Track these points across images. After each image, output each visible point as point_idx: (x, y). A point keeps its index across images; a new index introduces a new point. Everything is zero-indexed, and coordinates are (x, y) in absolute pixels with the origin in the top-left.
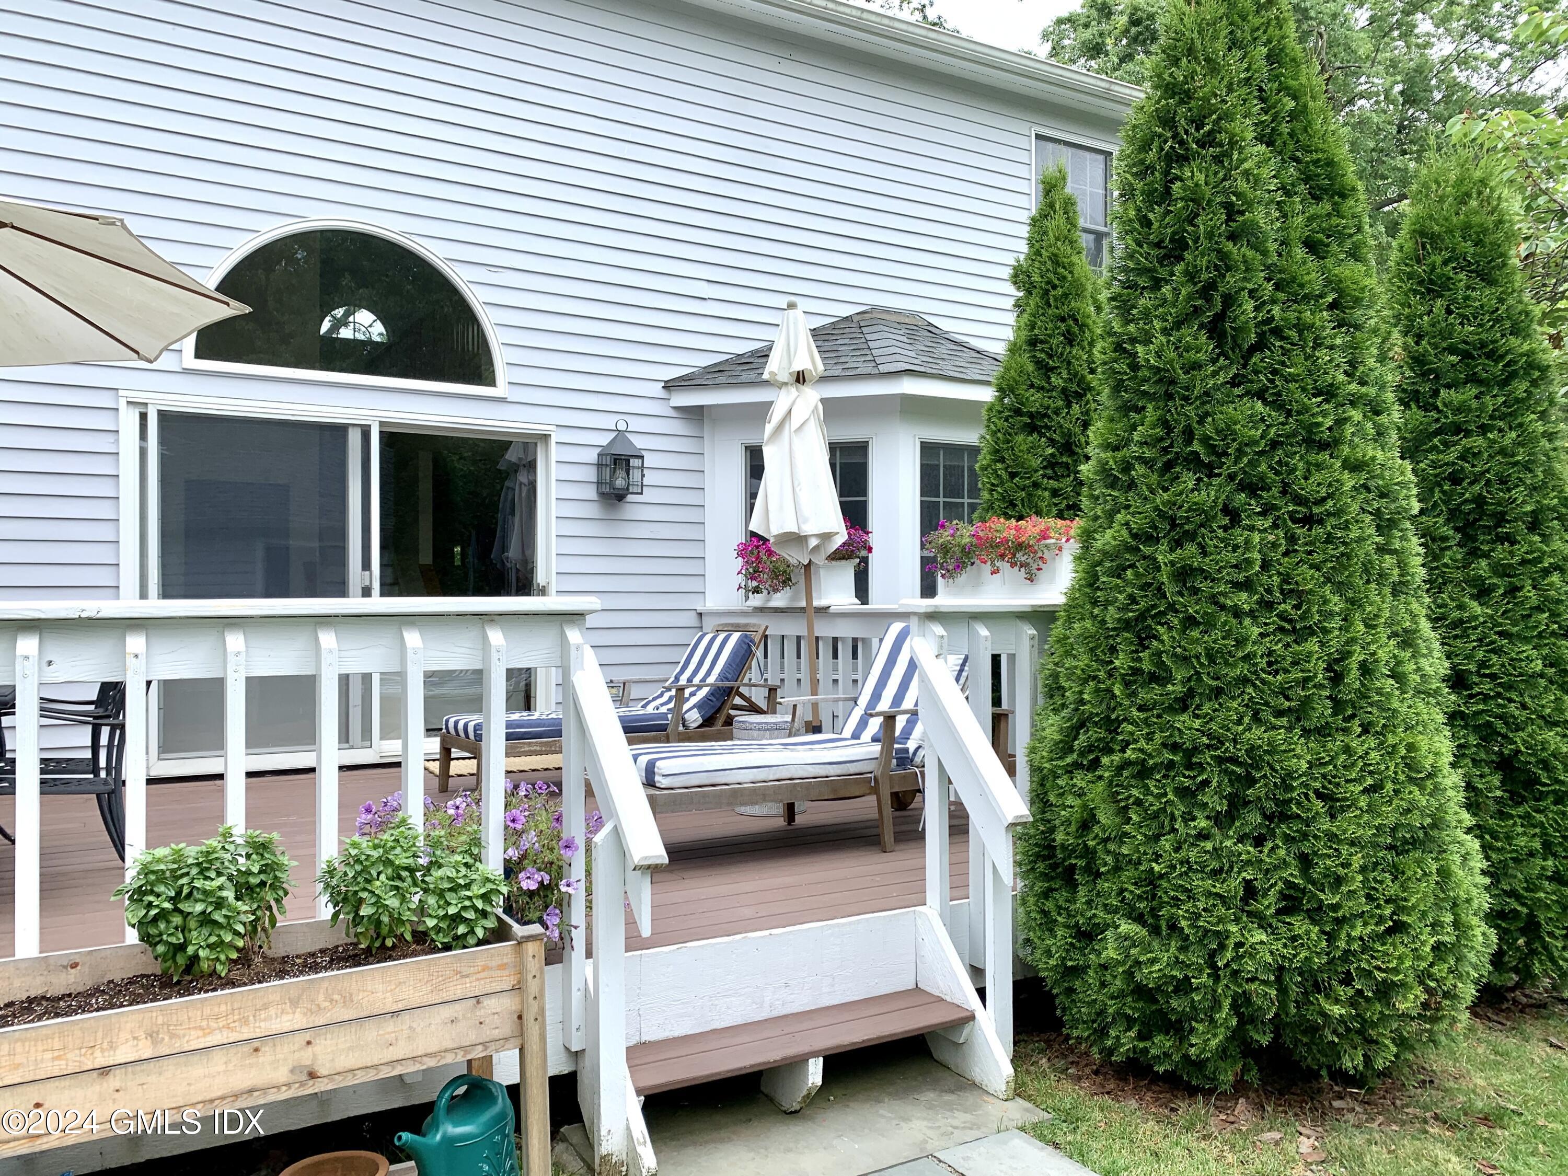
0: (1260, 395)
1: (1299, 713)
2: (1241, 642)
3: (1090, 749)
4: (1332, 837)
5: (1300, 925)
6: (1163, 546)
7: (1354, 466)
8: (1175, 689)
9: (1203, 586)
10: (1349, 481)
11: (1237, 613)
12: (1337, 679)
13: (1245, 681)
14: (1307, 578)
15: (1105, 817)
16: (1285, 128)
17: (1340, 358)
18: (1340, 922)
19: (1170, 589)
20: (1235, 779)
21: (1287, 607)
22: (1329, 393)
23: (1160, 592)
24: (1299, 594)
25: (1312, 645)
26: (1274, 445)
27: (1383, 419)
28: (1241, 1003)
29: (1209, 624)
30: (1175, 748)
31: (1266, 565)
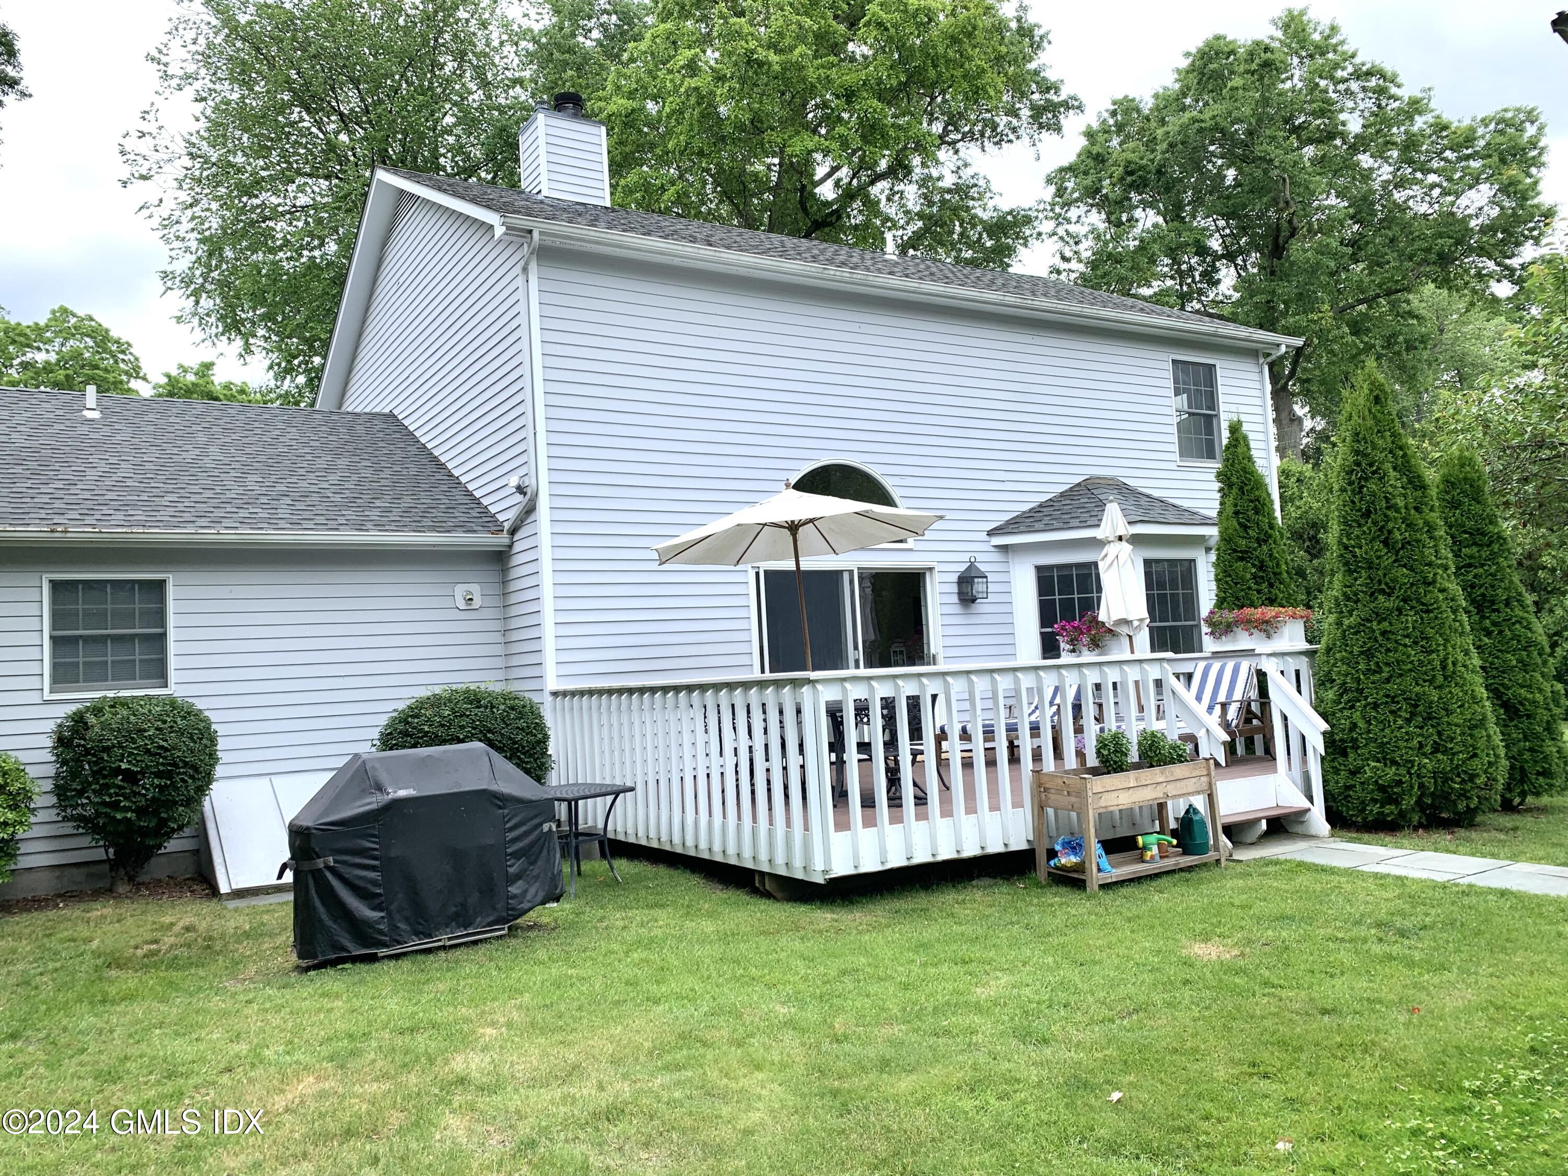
0: (1405, 566)
1: (1431, 681)
2: (1409, 656)
3: (1349, 701)
4: (1449, 724)
5: (1440, 756)
6: (1375, 623)
7: (1442, 591)
8: (1385, 675)
9: (1390, 636)
10: (1441, 596)
11: (1405, 646)
12: (1444, 668)
13: (1411, 670)
14: (1430, 632)
15: (1361, 724)
16: (1400, 462)
17: (1432, 551)
18: (1454, 754)
19: (1380, 638)
20: (1412, 705)
21: (1423, 643)
22: (1430, 564)
23: (1376, 640)
24: (1426, 638)
25: (1434, 656)
26: (1412, 585)
27: (1449, 572)
28: (1421, 786)
29: (1396, 651)
30: (1387, 696)
31: (1414, 628)
